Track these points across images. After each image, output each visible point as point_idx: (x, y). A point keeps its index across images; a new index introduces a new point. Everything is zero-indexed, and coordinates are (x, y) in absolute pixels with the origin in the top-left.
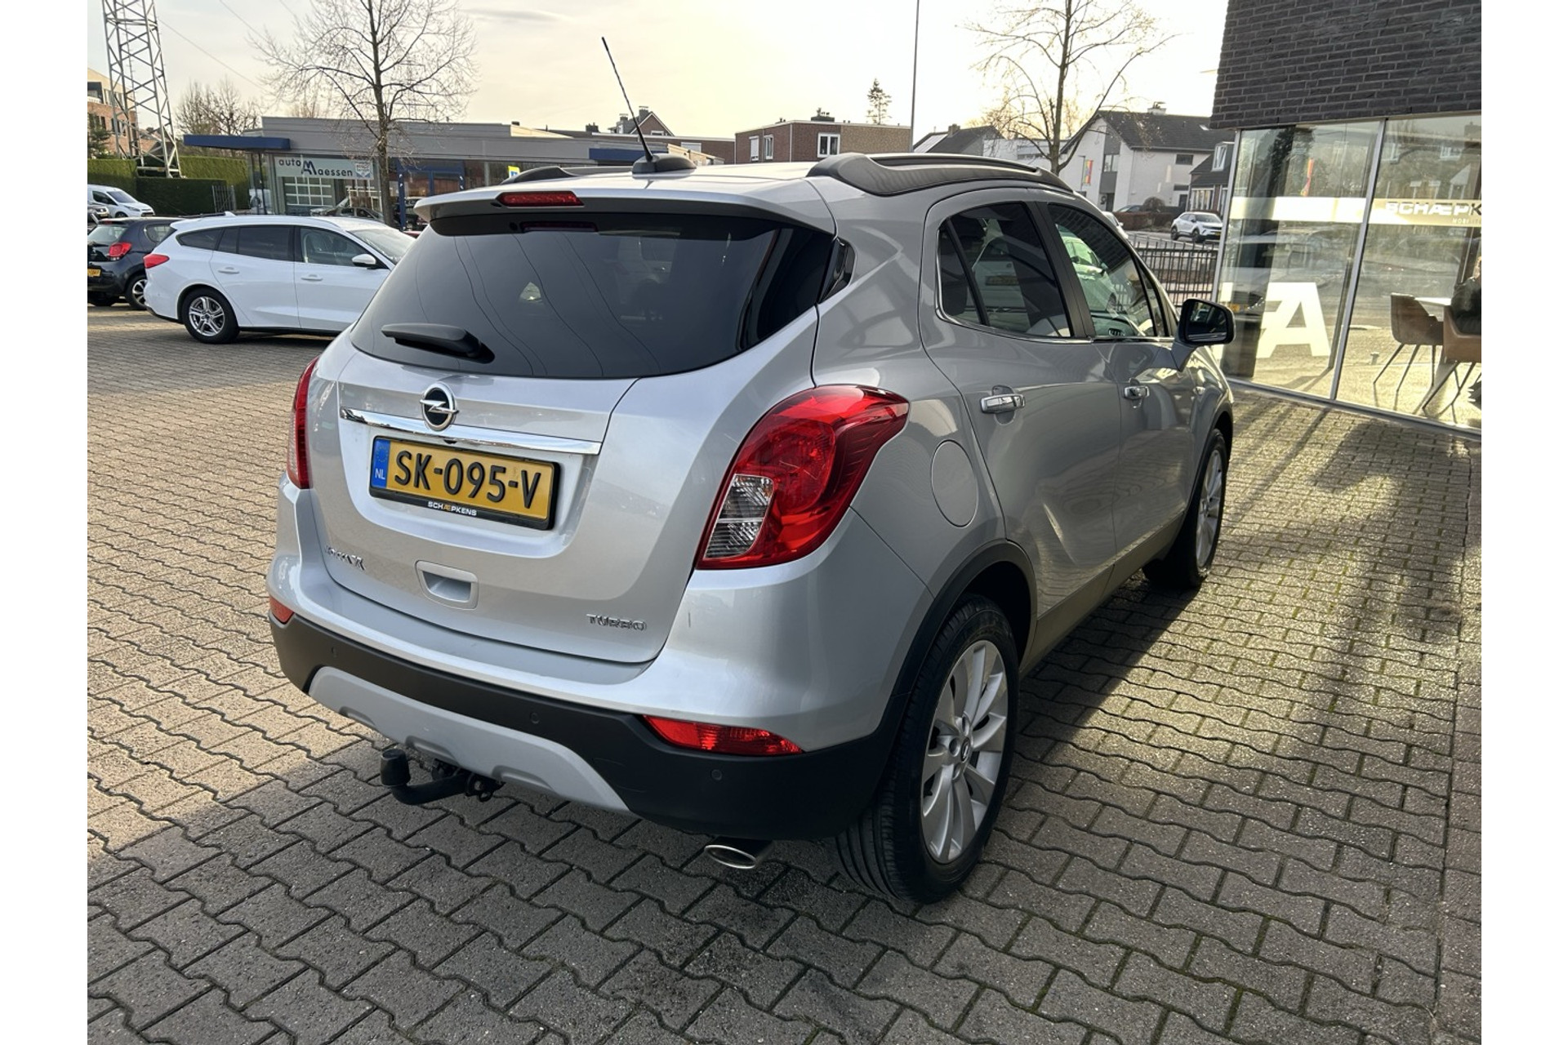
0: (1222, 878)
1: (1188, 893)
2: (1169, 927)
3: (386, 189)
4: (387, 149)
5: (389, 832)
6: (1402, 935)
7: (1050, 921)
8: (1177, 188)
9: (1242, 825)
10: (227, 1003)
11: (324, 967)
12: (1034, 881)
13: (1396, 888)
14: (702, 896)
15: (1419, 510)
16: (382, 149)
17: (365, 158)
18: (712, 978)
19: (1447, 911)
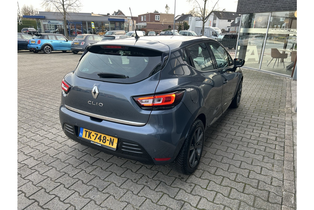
0: (241, 162)
1: (235, 166)
2: (231, 172)
3: (66, 27)
4: (66, 18)
5: (76, 157)
6: (276, 173)
7: (208, 172)
8: (228, 27)
9: (245, 153)
10: (45, 191)
11: (65, 184)
12: (205, 164)
13: (275, 164)
14: (139, 169)
15: (277, 91)
16: (65, 18)
17: (61, 20)
18: (143, 184)
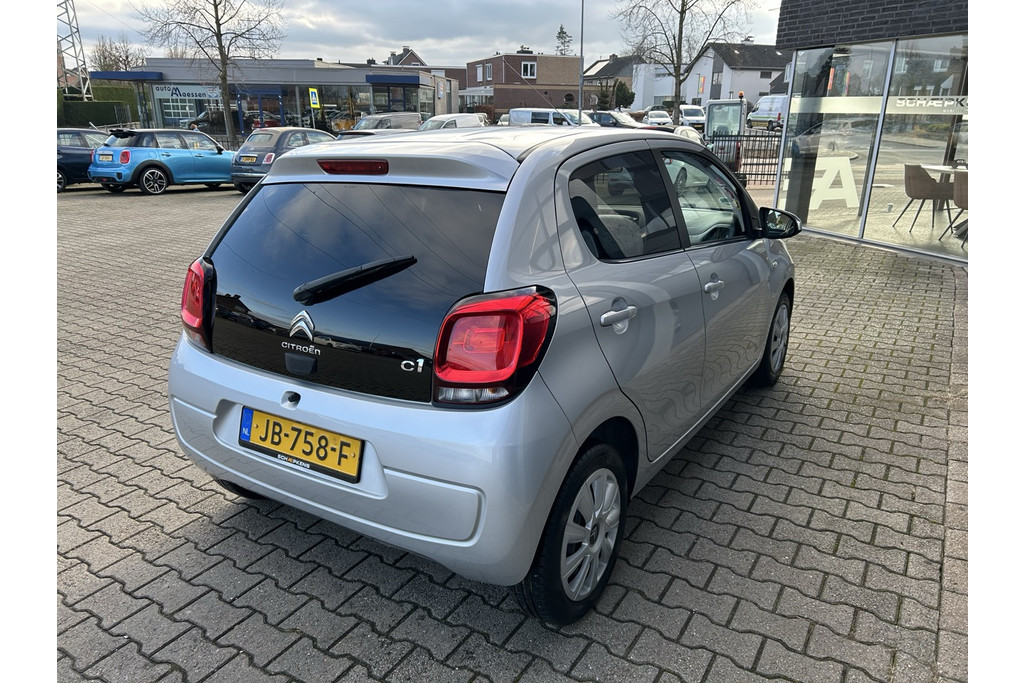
3: (227, 104)
4: (228, 78)
8: (761, 94)
15: (920, 319)
16: (224, 78)
17: (213, 84)
19: (941, 672)
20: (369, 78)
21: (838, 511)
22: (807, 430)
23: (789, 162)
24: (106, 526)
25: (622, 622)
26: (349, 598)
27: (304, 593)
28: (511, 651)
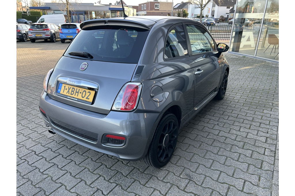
0: (220, 173)
2: (206, 188)
4: (68, 8)
6: (262, 190)
7: (177, 186)
8: (227, 14)
12: (175, 175)
13: (262, 176)
19: (274, 183)
20: (110, 9)
21: (244, 136)
22: (236, 112)
23: (234, 33)
24: (31, 136)
25: (179, 166)
26: (99, 158)
27: (87, 156)
28: (146, 174)
